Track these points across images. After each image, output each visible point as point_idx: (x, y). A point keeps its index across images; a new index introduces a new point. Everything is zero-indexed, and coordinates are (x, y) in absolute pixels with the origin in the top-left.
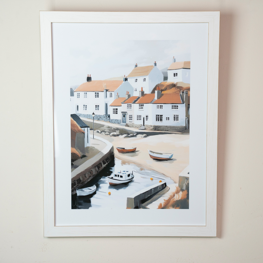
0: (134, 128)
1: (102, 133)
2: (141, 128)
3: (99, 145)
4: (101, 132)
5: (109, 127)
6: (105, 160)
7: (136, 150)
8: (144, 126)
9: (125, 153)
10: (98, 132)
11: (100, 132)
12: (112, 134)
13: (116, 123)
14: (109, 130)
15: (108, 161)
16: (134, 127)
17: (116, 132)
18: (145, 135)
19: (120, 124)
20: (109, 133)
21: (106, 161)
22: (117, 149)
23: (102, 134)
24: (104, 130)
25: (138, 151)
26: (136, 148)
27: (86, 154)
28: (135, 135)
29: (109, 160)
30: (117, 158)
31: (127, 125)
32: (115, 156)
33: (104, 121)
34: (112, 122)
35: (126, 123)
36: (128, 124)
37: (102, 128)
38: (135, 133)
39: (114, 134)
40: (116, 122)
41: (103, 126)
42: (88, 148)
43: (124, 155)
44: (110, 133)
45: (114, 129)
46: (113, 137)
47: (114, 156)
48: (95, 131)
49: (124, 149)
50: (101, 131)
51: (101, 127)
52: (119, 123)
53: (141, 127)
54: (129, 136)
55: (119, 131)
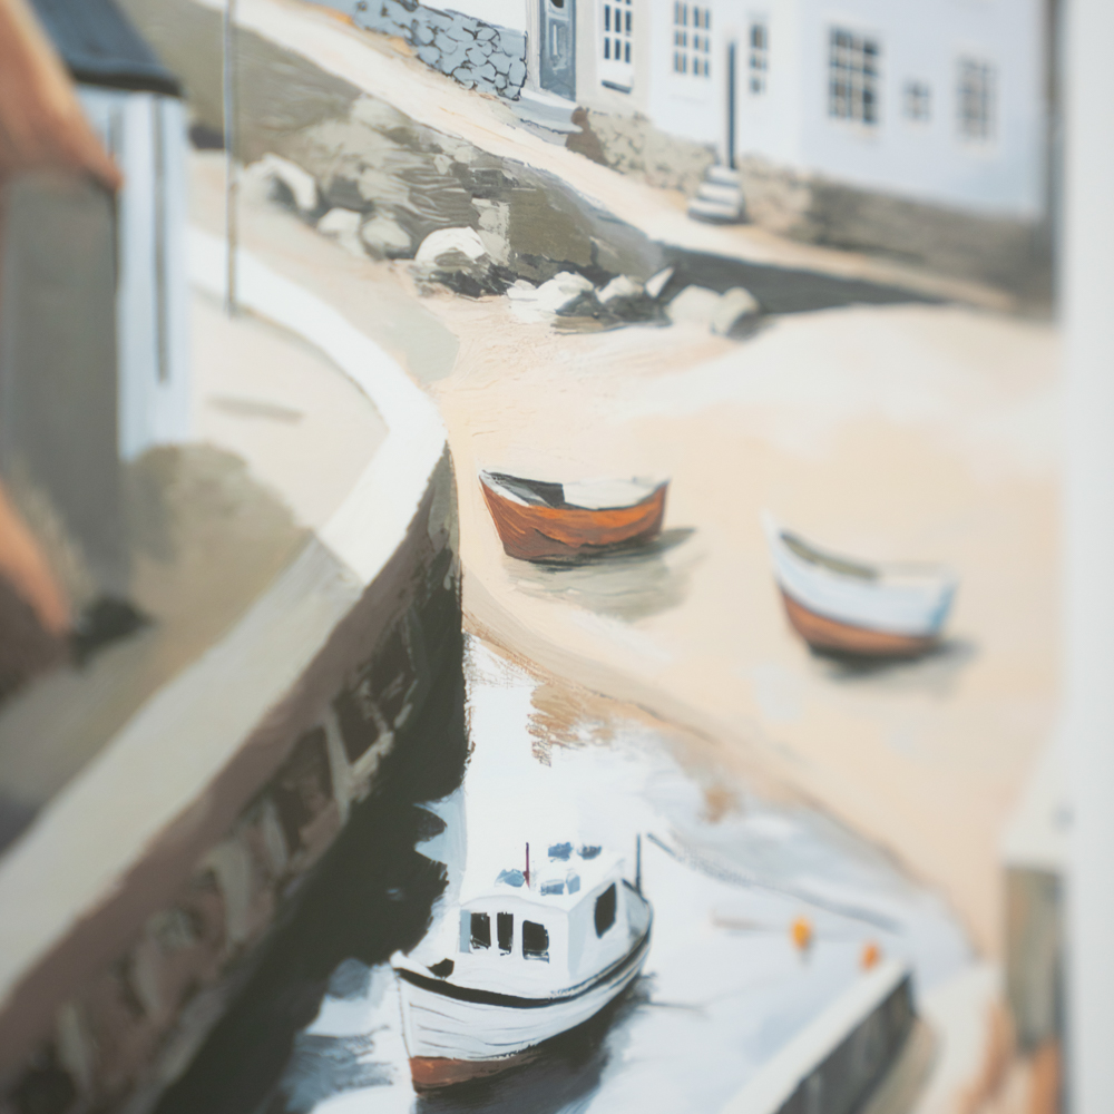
0: (649, 181)
1: (339, 220)
2: (707, 190)
3: (290, 416)
4: (324, 205)
5: (404, 135)
6: (365, 690)
7: (671, 521)
8: (733, 165)
9: (568, 565)
10: (283, 195)
11: (306, 196)
12: (442, 259)
13: (476, 74)
14: (407, 175)
15: (393, 690)
16: (651, 168)
17: (471, 220)
18: (739, 301)
19: (517, 110)
20: (397, 237)
21: (377, 689)
22: (488, 492)
23: (333, 236)
24: (351, 173)
25: (681, 535)
26: (659, 496)
27: (147, 589)
28: (654, 287)
29: (406, 684)
30: (488, 638)
31: (585, 142)
32: (468, 605)
33: (352, 21)
34: (430, 54)
35: (572, 96)
36: (595, 123)
37: (328, 134)
38: (655, 258)
39: (454, 257)
40: (476, 57)
41: (335, 97)
42: (164, 459)
43: (559, 593)
44: (418, 231)
45: (458, 169)
46: (451, 309)
47: (459, 615)
48: (254, 179)
49: (552, 493)
50: (319, 192)
51: (316, 120)
52: (506, 89)
53: (706, 178)
54: (604, 295)
55: (504, 209)
